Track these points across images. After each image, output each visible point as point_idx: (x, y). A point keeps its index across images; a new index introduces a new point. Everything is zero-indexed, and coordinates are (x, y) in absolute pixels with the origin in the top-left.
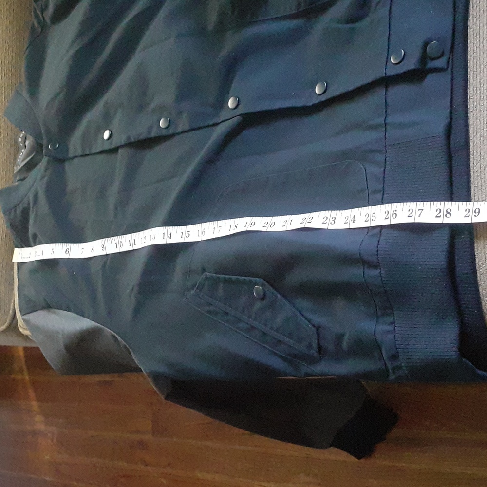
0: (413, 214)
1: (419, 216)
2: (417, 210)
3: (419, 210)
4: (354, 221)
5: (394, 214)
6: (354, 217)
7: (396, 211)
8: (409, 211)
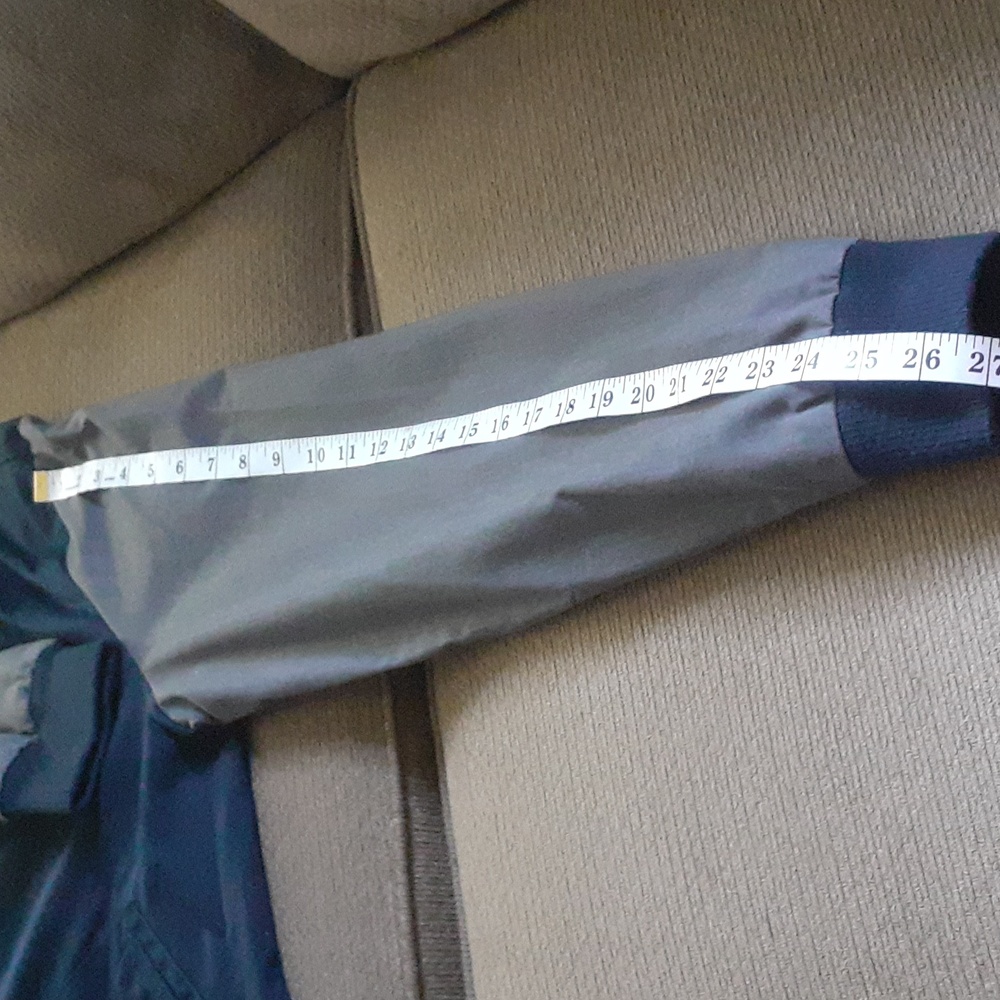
0: (985, 364)
5: (933, 360)
7: (938, 352)
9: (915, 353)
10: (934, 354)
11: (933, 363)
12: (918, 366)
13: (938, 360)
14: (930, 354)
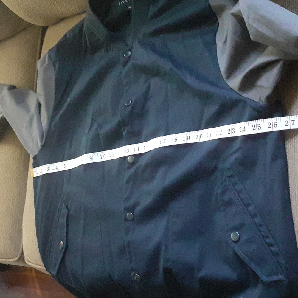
0: (289, 123)
1: (293, 125)
2: (291, 121)
3: (292, 121)
4: (245, 130)
5: (275, 125)
6: (245, 128)
7: (276, 122)
8: (285, 122)
9: (270, 123)
10: (275, 123)
11: (275, 126)
12: (272, 127)
13: (276, 125)
14: (274, 123)
